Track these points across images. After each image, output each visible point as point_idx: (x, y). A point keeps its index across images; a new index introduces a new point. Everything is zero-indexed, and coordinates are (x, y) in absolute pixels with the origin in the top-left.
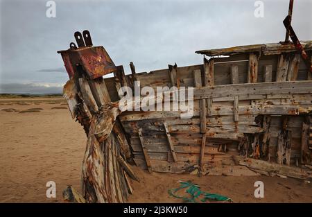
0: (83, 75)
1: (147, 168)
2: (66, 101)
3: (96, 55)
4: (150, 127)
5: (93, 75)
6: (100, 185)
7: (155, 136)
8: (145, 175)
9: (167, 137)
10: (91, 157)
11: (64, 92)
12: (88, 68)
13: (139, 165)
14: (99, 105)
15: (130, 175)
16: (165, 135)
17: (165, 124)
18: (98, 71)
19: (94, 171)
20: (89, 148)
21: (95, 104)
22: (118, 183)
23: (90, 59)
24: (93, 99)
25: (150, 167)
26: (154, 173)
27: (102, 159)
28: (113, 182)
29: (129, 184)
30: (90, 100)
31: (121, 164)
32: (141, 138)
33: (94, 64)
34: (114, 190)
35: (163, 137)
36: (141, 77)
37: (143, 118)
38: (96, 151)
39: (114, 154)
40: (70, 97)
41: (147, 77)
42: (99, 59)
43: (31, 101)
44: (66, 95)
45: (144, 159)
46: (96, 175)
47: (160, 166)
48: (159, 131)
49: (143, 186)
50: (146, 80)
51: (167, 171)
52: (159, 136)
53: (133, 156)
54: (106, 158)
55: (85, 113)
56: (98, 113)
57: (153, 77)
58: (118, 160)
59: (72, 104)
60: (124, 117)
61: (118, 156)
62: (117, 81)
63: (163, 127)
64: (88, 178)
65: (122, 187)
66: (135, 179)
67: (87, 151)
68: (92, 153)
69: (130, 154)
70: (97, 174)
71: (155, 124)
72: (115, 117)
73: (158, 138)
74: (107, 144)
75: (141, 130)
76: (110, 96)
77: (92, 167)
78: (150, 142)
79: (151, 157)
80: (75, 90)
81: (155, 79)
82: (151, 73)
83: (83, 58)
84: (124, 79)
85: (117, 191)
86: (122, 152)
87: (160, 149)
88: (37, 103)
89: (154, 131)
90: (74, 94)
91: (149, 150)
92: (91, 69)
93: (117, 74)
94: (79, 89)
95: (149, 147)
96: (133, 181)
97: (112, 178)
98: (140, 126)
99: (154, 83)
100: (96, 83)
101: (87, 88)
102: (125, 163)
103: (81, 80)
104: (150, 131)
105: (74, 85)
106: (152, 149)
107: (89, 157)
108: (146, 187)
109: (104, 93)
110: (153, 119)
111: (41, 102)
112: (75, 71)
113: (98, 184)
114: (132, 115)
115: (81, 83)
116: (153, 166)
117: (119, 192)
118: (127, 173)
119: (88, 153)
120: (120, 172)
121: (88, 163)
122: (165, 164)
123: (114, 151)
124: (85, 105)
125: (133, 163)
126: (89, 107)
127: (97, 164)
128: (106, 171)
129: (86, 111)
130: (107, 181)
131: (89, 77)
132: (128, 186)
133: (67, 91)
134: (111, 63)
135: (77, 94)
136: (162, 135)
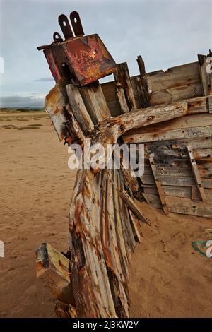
0: (72, 80)
1: (161, 207)
2: (49, 117)
3: (88, 48)
4: (165, 152)
5: (85, 79)
6: (93, 234)
7: (173, 164)
8: (159, 216)
9: (190, 165)
10: (80, 195)
11: (46, 105)
12: (77, 69)
13: (150, 202)
14: (95, 121)
15: (137, 216)
16: (188, 162)
17: (189, 147)
18: (91, 73)
19: (83, 215)
20: (79, 182)
21: (90, 120)
22: (120, 228)
23: (79, 54)
24: (87, 114)
25: (165, 205)
26: (171, 215)
27: (98, 197)
28: (114, 227)
29: (136, 228)
30: (83, 115)
31: (125, 201)
32: (152, 166)
33: (85, 63)
34: (115, 239)
35: (185, 166)
36: (154, 78)
37: (156, 139)
38: (89, 186)
39: (116, 187)
40: (56, 112)
41: (163, 78)
42: (93, 54)
43: (31, 116)
44: (49, 108)
45: (157, 195)
46: (87, 221)
47: (181, 206)
48: (180, 157)
49: (155, 231)
50: (161, 82)
51: (191, 213)
52: (179, 164)
53: (141, 189)
54: (104, 194)
55: (75, 133)
56: (93, 133)
57: (171, 76)
58: (121, 196)
59: (59, 120)
60: (129, 138)
61: (121, 191)
62: (119, 87)
63: (186, 151)
64: (75, 226)
65: (126, 233)
66: (144, 221)
67: (76, 186)
68: (83, 189)
69: (137, 186)
70: (89, 219)
71: (174, 147)
72: (116, 139)
73: (178, 166)
74: (105, 175)
75: (152, 155)
76: (110, 109)
77: (82, 210)
78: (166, 173)
79: (167, 193)
80: (63, 102)
81: (175, 79)
82: (170, 70)
83: (70, 55)
84: (129, 83)
85: (118, 239)
86: (127, 184)
87: (181, 182)
88: (36, 118)
89: (172, 157)
90: (60, 108)
91: (164, 183)
92: (82, 71)
93: (119, 77)
94: (67, 100)
95: (165, 179)
96: (141, 223)
97: (112, 221)
98: (152, 150)
99: (173, 86)
100: (89, 91)
101: (78, 98)
102: (130, 199)
103: (68, 87)
104: (166, 156)
105: (61, 94)
106: (169, 182)
107: (78, 195)
108: (159, 233)
109: (101, 105)
110: (170, 141)
111: (40, 117)
112: (61, 75)
113: (89, 235)
114: (141, 135)
115: (69, 92)
116: (170, 204)
117: (122, 240)
118: (134, 213)
119: (77, 189)
120: (124, 212)
121: (77, 203)
122: (187, 203)
123: (115, 184)
124: (75, 123)
125: (142, 199)
126: (80, 125)
127: (89, 205)
128: (104, 212)
129: (77, 130)
130: (104, 227)
131: (79, 82)
132: (134, 230)
133: (50, 103)
134: (109, 59)
135: (64, 108)
136: (184, 162)
